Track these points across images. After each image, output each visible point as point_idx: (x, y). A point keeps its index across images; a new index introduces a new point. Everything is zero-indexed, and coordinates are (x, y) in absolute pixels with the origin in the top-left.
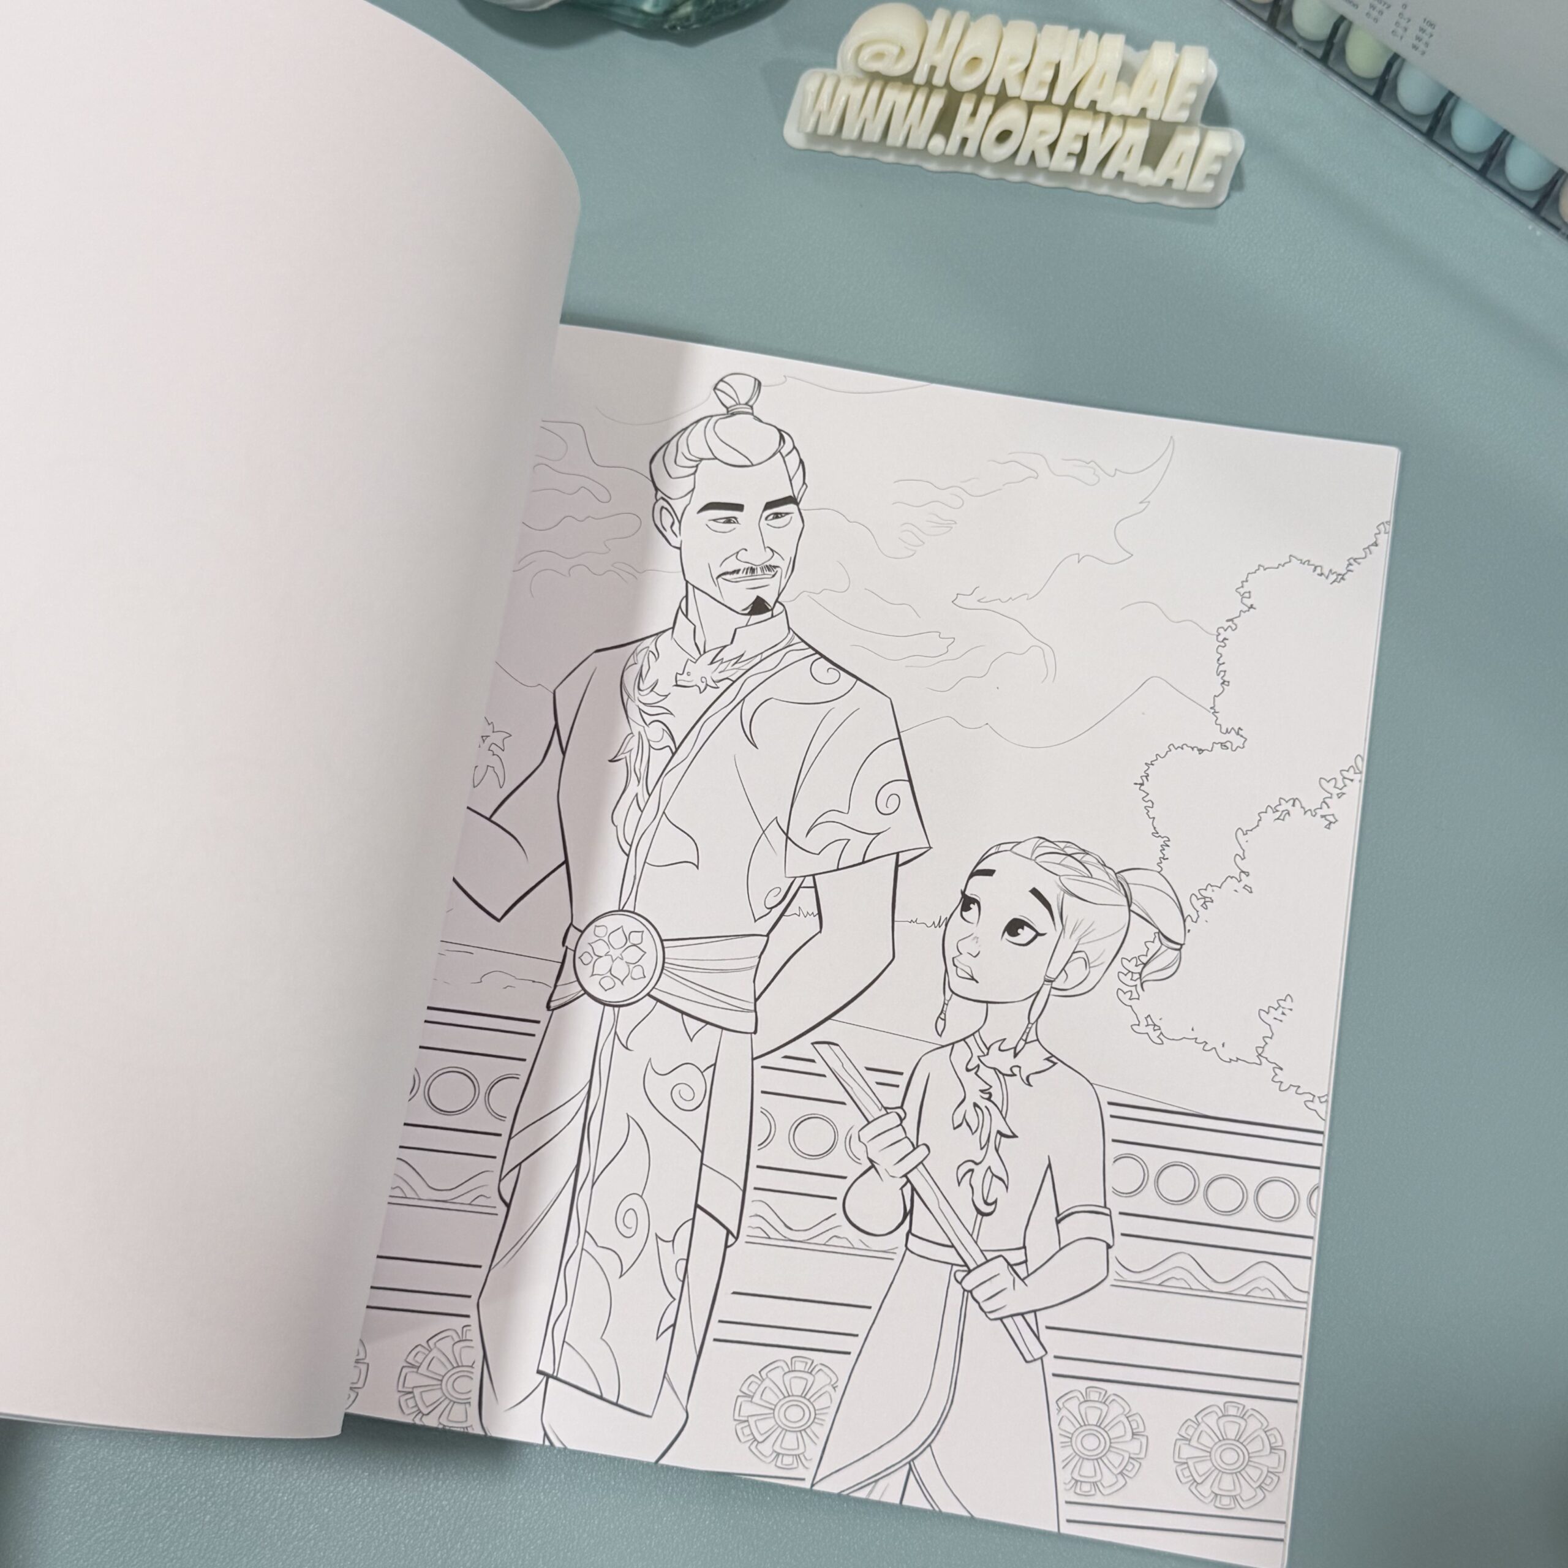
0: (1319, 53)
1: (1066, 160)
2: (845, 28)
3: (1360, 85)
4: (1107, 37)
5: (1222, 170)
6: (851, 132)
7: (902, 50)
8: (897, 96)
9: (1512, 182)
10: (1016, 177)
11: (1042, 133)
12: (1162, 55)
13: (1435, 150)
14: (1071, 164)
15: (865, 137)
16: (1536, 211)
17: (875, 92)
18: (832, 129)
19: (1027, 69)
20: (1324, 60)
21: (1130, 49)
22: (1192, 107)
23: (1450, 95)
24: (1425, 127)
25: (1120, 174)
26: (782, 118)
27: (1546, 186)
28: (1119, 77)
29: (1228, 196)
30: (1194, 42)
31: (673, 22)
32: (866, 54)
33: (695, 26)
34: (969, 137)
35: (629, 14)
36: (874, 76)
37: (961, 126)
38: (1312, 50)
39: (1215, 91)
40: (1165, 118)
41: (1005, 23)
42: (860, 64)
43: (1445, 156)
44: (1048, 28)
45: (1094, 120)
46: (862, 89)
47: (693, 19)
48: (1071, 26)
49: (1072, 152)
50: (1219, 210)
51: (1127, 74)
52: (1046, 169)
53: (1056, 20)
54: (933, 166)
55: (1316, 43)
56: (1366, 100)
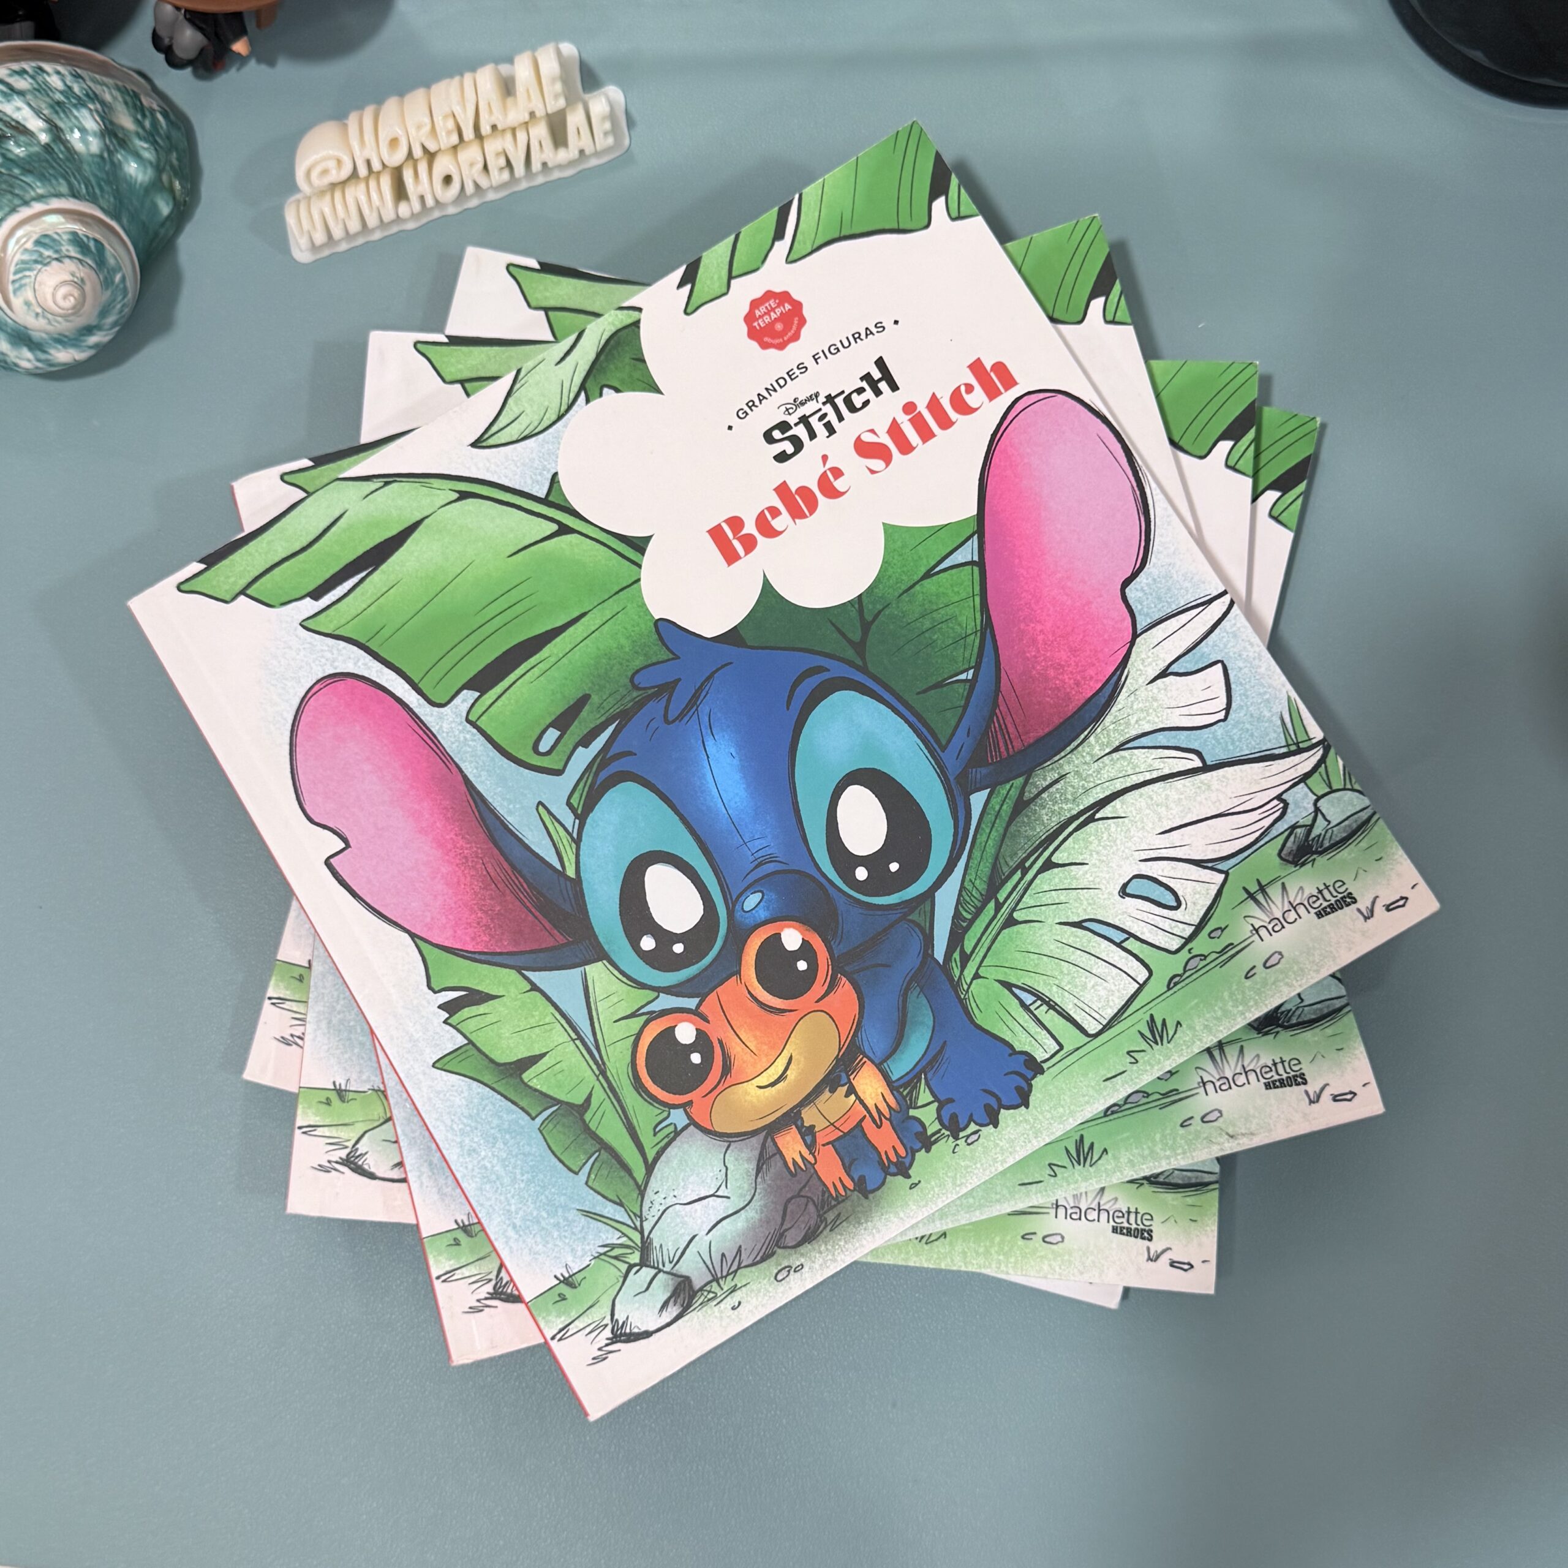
1: (501, 173)
2: (291, 164)
4: (478, 71)
5: (615, 123)
6: (338, 232)
7: (338, 161)
8: (356, 192)
10: (474, 203)
11: (472, 165)
12: (522, 70)
14: (506, 175)
15: (350, 231)
17: (338, 197)
18: (323, 238)
19: (433, 127)
21: (500, 69)
25: (544, 164)
28: (503, 94)
29: (631, 138)
30: (542, 41)
32: (314, 175)
34: (422, 194)
36: (333, 186)
37: (413, 188)
40: (550, 111)
41: (402, 103)
42: (317, 183)
45: (503, 137)
46: (328, 201)
48: (450, 77)
49: (500, 166)
50: (631, 150)
51: (507, 89)
52: (491, 187)
54: (411, 226)
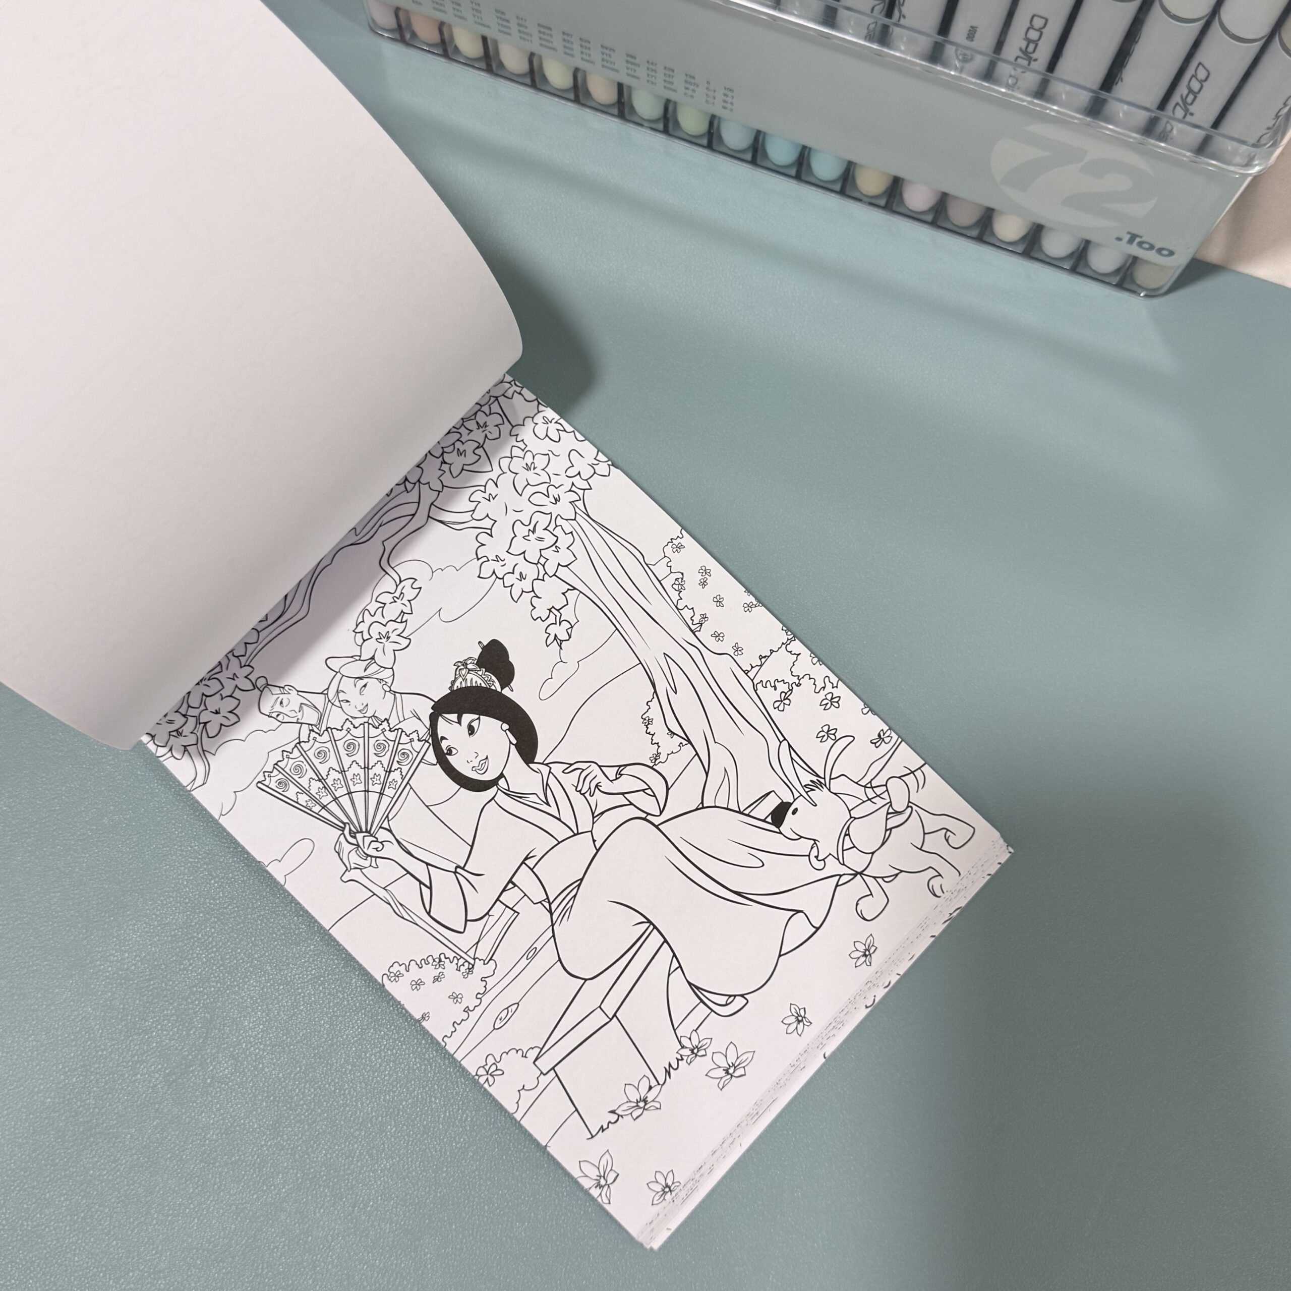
0: (661, 126)
3: (696, 141)
9: (820, 177)
13: (761, 170)
16: (842, 193)
20: (666, 131)
23: (759, 132)
24: (749, 156)
27: (844, 174)
38: (654, 126)
43: (768, 173)
55: (656, 121)
56: (705, 151)
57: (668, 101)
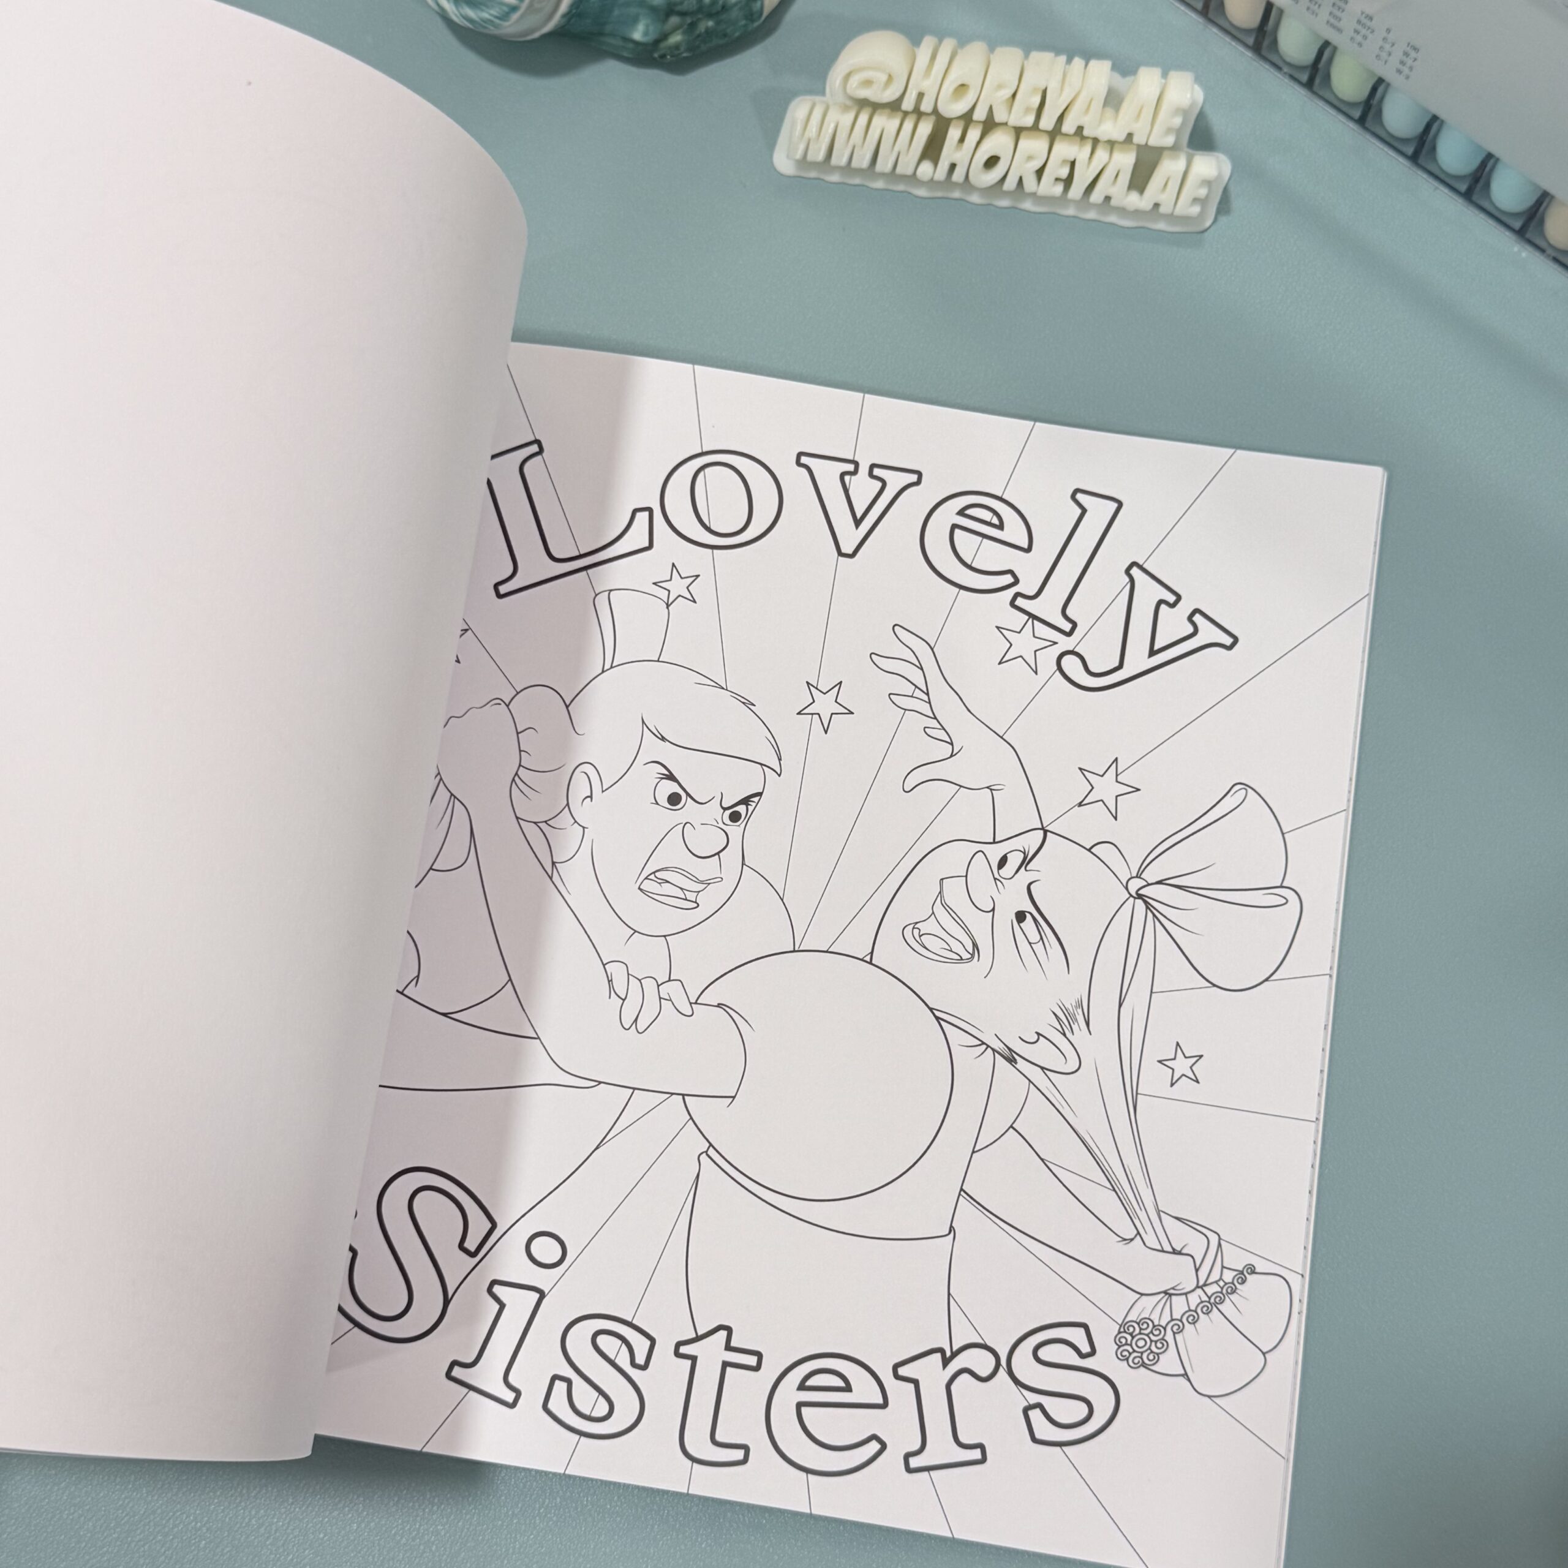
0: (1304, 78)
1: (1054, 184)
2: (833, 57)
3: (1345, 109)
4: (1093, 63)
5: (1207, 196)
6: (840, 158)
7: (890, 76)
8: (885, 123)
9: (1498, 204)
10: (1004, 203)
11: (1030, 158)
12: (1148, 81)
13: (1420, 173)
14: (1059, 189)
15: (854, 164)
16: (1521, 233)
17: (863, 118)
18: (821, 156)
19: (1014, 95)
20: (1309, 85)
21: (1117, 76)
22: (1178, 132)
23: (1435, 118)
24: (1410, 150)
25: (1108, 199)
26: (771, 145)
27: (1532, 207)
28: (1106, 103)
29: (1215, 220)
30: (1181, 67)
31: (662, 52)
32: (854, 81)
33: (685, 55)
34: (956, 163)
35: (621, 43)
36: (863, 104)
37: (949, 152)
38: (1297, 75)
39: (1201, 116)
40: (1152, 142)
41: (992, 49)
42: (849, 91)
43: (1431, 180)
44: (1034, 55)
45: (1081, 146)
46: (850, 116)
47: (682, 49)
48: (1058, 52)
49: (1058, 177)
50: (1206, 234)
51: (1113, 100)
52: (1034, 194)
53: (1044, 47)
54: (922, 192)
55: (1301, 68)
56: (1352, 125)
57: (1327, 44)
